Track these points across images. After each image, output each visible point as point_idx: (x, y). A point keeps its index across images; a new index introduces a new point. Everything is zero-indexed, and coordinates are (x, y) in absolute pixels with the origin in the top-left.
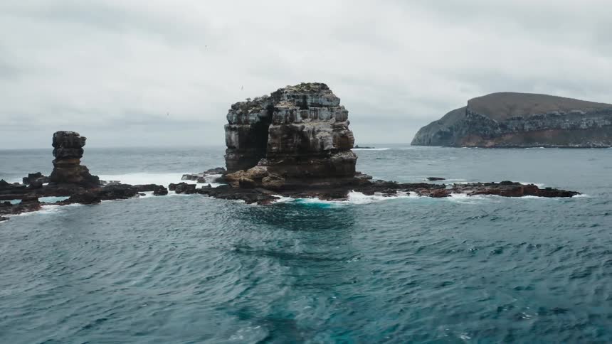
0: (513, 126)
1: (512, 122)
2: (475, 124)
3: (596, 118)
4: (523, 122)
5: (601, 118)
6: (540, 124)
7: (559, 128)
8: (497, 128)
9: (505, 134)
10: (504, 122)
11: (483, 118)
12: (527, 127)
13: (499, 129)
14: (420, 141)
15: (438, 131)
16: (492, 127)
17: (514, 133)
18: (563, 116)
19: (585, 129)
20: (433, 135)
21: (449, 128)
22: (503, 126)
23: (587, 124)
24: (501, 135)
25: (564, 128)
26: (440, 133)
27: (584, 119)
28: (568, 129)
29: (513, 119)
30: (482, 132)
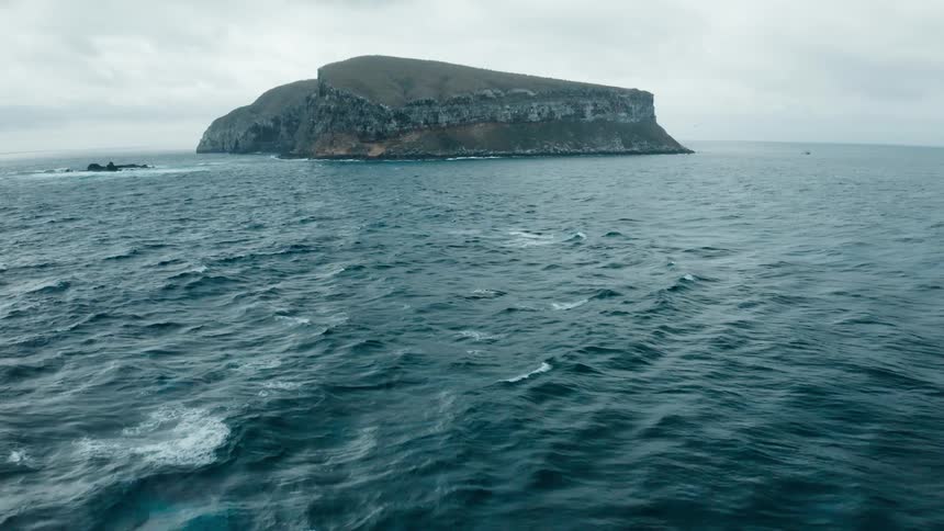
0: (419, 115)
1: (417, 108)
2: (343, 113)
3: (552, 103)
4: (437, 109)
5: (559, 103)
6: (466, 113)
7: (493, 120)
8: (390, 121)
9: (404, 132)
10: (403, 109)
11: (361, 102)
12: (443, 119)
13: (394, 123)
14: (213, 143)
15: (251, 125)
16: (379, 118)
17: (421, 130)
18: (498, 100)
19: (536, 123)
20: (242, 134)
21: (273, 120)
22: (400, 117)
23: (539, 114)
24: (397, 135)
25: (503, 119)
26: (256, 129)
27: (535, 105)
28: (508, 122)
29: (418, 104)
30: (359, 129)
